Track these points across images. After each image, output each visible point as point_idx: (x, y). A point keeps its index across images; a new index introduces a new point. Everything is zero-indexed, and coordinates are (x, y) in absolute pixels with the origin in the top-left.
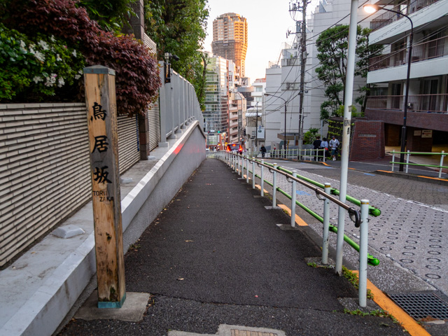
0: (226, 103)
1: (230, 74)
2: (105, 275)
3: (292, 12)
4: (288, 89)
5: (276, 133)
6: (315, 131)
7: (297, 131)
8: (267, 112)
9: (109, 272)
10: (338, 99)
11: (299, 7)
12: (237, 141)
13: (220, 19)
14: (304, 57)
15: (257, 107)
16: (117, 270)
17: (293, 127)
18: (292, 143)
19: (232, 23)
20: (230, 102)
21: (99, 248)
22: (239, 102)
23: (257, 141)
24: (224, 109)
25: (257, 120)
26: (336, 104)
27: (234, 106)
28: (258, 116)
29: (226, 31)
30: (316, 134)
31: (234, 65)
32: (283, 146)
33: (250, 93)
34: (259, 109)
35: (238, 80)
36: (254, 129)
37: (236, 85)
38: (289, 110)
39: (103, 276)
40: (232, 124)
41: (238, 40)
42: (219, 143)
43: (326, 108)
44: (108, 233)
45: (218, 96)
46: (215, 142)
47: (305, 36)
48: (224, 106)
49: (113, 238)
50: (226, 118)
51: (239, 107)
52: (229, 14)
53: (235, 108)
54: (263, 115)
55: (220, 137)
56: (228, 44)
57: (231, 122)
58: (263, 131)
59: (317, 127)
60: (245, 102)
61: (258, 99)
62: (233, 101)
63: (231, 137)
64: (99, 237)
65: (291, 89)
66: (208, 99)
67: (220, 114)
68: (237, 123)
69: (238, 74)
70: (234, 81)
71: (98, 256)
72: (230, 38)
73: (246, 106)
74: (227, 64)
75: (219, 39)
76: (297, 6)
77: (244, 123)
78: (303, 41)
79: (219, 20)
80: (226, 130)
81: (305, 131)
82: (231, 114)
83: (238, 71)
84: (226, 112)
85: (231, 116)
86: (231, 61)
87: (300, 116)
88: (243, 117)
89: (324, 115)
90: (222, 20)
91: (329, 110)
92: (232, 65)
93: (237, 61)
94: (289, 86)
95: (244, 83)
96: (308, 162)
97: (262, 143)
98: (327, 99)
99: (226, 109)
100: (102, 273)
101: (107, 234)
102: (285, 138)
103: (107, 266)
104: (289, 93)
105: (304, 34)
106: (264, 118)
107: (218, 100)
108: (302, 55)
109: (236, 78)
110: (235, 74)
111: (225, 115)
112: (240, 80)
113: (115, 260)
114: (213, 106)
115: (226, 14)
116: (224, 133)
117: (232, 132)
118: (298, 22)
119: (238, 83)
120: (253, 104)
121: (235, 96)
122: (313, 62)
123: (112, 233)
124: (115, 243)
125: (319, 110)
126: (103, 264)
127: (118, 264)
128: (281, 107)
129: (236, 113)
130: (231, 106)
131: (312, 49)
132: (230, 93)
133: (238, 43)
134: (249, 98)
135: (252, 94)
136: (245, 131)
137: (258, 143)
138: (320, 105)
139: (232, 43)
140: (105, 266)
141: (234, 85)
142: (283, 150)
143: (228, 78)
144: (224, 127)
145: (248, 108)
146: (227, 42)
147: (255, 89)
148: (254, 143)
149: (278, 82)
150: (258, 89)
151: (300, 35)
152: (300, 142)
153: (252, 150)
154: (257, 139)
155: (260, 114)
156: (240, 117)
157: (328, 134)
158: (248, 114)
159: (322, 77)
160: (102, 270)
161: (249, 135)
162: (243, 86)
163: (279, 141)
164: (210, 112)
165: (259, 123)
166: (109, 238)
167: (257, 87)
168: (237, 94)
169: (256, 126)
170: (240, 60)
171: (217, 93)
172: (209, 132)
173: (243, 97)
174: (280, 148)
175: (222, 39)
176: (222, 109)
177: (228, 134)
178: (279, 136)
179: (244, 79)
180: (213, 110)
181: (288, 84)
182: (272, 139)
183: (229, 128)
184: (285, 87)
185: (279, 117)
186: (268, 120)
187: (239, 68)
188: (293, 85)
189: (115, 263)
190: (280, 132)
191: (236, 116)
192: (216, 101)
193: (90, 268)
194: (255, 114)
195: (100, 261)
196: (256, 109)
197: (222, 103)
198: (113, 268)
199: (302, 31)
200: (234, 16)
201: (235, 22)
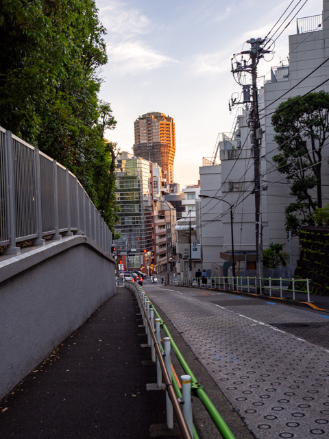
0: (150, 214)
1: (154, 179)
3: (236, 74)
4: (231, 190)
5: (218, 251)
6: (277, 248)
7: (254, 248)
8: (203, 223)
10: (310, 200)
11: (245, 66)
12: (166, 261)
13: (142, 119)
14: (258, 136)
15: (190, 217)
17: (245, 240)
18: (242, 265)
19: (156, 124)
20: (156, 213)
22: (167, 213)
23: (191, 262)
24: (148, 222)
25: (190, 234)
26: (308, 207)
27: (161, 217)
28: (191, 229)
29: (149, 133)
30: (280, 252)
31: (160, 169)
32: (230, 271)
33: (181, 202)
34: (192, 220)
35: (166, 187)
36: (187, 246)
37: (163, 193)
38: (237, 218)
40: (158, 240)
41: (164, 142)
42: (142, 265)
43: (294, 213)
45: (140, 206)
46: (137, 264)
47: (257, 107)
48: (147, 218)
50: (150, 233)
51: (168, 219)
52: (153, 113)
53: (163, 221)
54: (197, 227)
55: (144, 257)
56: (153, 147)
57: (157, 237)
58: (199, 248)
59: (280, 242)
60: (174, 213)
61: (190, 208)
62: (159, 212)
63: (158, 257)
65: (235, 190)
66: (128, 210)
67: (143, 228)
68: (165, 239)
69: (165, 180)
70: (160, 189)
72: (155, 141)
73: (175, 218)
74: (151, 166)
75: (142, 142)
76: (243, 65)
77: (174, 238)
78: (254, 115)
79: (141, 121)
80: (151, 249)
81: (264, 248)
82: (157, 227)
83: (164, 176)
84: (150, 225)
85: (158, 230)
86: (156, 166)
87: (257, 225)
88: (173, 231)
89: (292, 224)
90: (145, 121)
91: (299, 215)
92: (157, 169)
93: (164, 165)
94: (232, 187)
95: (173, 191)
96: (274, 298)
97: (197, 265)
98: (294, 200)
99: (150, 222)
102: (232, 258)
104: (232, 198)
105: (255, 103)
106: (199, 232)
107: (140, 210)
108: (254, 135)
109: (163, 184)
110: (160, 180)
111: (150, 229)
112: (168, 186)
114: (134, 219)
115: (149, 114)
116: (149, 253)
117: (158, 250)
118: (246, 87)
119: (165, 190)
120: (184, 214)
121: (162, 206)
125: (283, 217)
128: (223, 215)
129: (164, 226)
130: (157, 218)
131: (266, 123)
132: (155, 201)
133: (165, 146)
134: (179, 207)
135: (184, 203)
136: (175, 250)
137: (193, 265)
138: (284, 210)
139: (157, 146)
141: (160, 193)
142: (230, 277)
143: (153, 184)
144: (150, 244)
145: (178, 219)
146: (151, 145)
147: (186, 196)
148: (187, 265)
149: (216, 184)
150: (190, 196)
151: (249, 105)
152: (260, 265)
153: (186, 276)
154: (191, 260)
155: (193, 226)
156: (169, 231)
157: (302, 252)
158: (177, 227)
161: (180, 255)
162: (171, 194)
163: (222, 262)
164: (130, 226)
165: (193, 238)
167: (188, 193)
168: (165, 204)
169: (190, 242)
170: (167, 165)
171: (138, 202)
172: (129, 251)
173: (172, 207)
174: (226, 274)
175: (145, 141)
176: (145, 222)
177: (154, 253)
178: (222, 255)
179: (173, 186)
180: (134, 223)
181: (231, 183)
182: (211, 260)
183: (155, 244)
184: (227, 187)
185: (223, 230)
186: (205, 233)
187: (165, 172)
188: (237, 186)
190: (224, 250)
191: (164, 230)
192: (137, 212)
194: (187, 227)
196: (188, 220)
197: (145, 214)
199: (251, 99)
200: (158, 116)
201: (161, 122)
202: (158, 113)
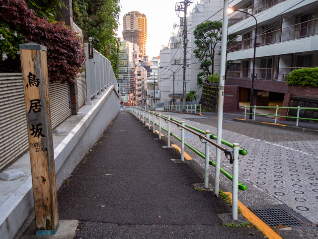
0: (133, 73)
1: (135, 53)
2: (41, 209)
3: (177, 11)
4: (175, 64)
5: (167, 94)
6: (193, 93)
7: (182, 93)
8: (161, 80)
9: (45, 207)
10: (208, 71)
11: (182, 8)
12: (141, 99)
13: (128, 15)
14: (186, 42)
15: (155, 76)
16: (51, 205)
17: (179, 90)
18: (178, 100)
19: (136, 18)
20: (136, 73)
21: (36, 189)
22: (142, 73)
24: (132, 77)
25: (155, 85)
26: (207, 74)
27: (139, 75)
28: (155, 82)
29: (132, 24)
30: (195, 94)
32: (172, 103)
33: (150, 66)
35: (141, 58)
36: (153, 91)
37: (140, 61)
38: (176, 78)
39: (40, 210)
40: (137, 88)
41: (140, 30)
42: (129, 101)
43: (201, 77)
44: (43, 176)
45: (127, 69)
46: (126, 100)
47: (186, 28)
48: (132, 75)
49: (47, 180)
50: (133, 84)
51: (142, 76)
52: (134, 12)
53: (140, 77)
54: (158, 82)
55: (130, 96)
56: (134, 32)
57: (137, 86)
58: (159, 92)
59: (195, 90)
60: (146, 72)
61: (155, 71)
62: (138, 72)
63: (137, 97)
64: (36, 180)
65: (177, 64)
66: (121, 71)
67: (129, 81)
68: (140, 87)
69: (141, 54)
70: (139, 59)
71: (35, 195)
72: (135, 29)
73: (147, 75)
74: (134, 46)
75: (128, 29)
76: (181, 7)
77: (146, 87)
78: (185, 31)
79: (127, 16)
80: (133, 92)
81: (187, 93)
82: (136, 80)
83: (141, 51)
84: (133, 79)
85: (137, 82)
86: (136, 45)
87: (184, 82)
88: (145, 83)
89: (200, 82)
90: (129, 16)
91: (203, 78)
92: (137, 47)
93: (140, 44)
94: (176, 62)
95: (145, 60)
96: (189, 113)
97: (158, 101)
98: (201, 71)
100: (39, 208)
101: (43, 178)
102: (174, 97)
103: (43, 203)
104: (176, 67)
105: (185, 26)
106: (159, 84)
107: (128, 71)
108: (184, 41)
109: (140, 56)
110: (139, 54)
111: (132, 82)
112: (143, 57)
113: (49, 198)
114: (124, 75)
115: (132, 12)
116: (132, 94)
117: (137, 93)
118: (181, 18)
119: (141, 59)
120: (152, 74)
121: (139, 69)
122: (192, 46)
123: (46, 176)
124: (49, 184)
125: (196, 78)
126: (40, 201)
127: (51, 200)
128: (171, 76)
129: (140, 80)
130: (136, 75)
131: (191, 37)
132: (136, 66)
133: (141, 32)
134: (149, 69)
135: (151, 67)
136: (146, 93)
137: (155, 101)
138: (197, 75)
139: (137, 32)
140: (41, 202)
141: (138, 61)
142: (172, 105)
143: (135, 56)
144: (132, 89)
145: (148, 76)
146: (133, 31)
147: (153, 64)
148: (153, 101)
149: (168, 59)
150: (155, 64)
151: (183, 27)
152: (184, 100)
153: (152, 106)
154: (155, 98)
155: (156, 81)
156: (143, 83)
157: (202, 94)
158: (148, 81)
159: (198, 56)
160: (39, 206)
161: (149, 96)
162: (145, 62)
163: (170, 99)
164: (122, 80)
165: (156, 87)
166: (44, 180)
167: (154, 62)
168: (141, 67)
169: (154, 89)
170: (142, 44)
171: (127, 66)
172: (122, 93)
173: (145, 69)
174: (171, 104)
175: (130, 29)
176: (131, 78)
177: (135, 95)
178: (170, 96)
179: (145, 57)
180: (124, 78)
181: (175, 60)
182: (165, 98)
183: (136, 90)
184: (173, 62)
185: (169, 83)
186: (162, 85)
187: (141, 49)
188: (178, 62)
189: (49, 200)
190: (170, 93)
191: (140, 82)
192: (126, 72)
193: (29, 204)
194: (153, 81)
195: (37, 198)
196: (153, 77)
197: (130, 73)
198: (48, 204)
199: (184, 24)
200: (137, 14)
201: (139, 18)
202: (137, 12)
